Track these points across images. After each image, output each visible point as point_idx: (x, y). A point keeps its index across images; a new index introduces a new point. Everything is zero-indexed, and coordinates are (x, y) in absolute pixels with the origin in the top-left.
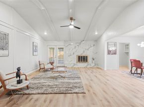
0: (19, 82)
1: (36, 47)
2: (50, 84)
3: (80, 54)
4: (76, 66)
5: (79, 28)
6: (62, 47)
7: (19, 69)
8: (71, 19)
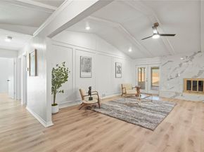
0: (91, 99)
1: (119, 67)
2: (121, 110)
3: (190, 77)
4: (179, 97)
5: (174, 35)
6: (157, 66)
7: (90, 88)
8: (156, 25)
